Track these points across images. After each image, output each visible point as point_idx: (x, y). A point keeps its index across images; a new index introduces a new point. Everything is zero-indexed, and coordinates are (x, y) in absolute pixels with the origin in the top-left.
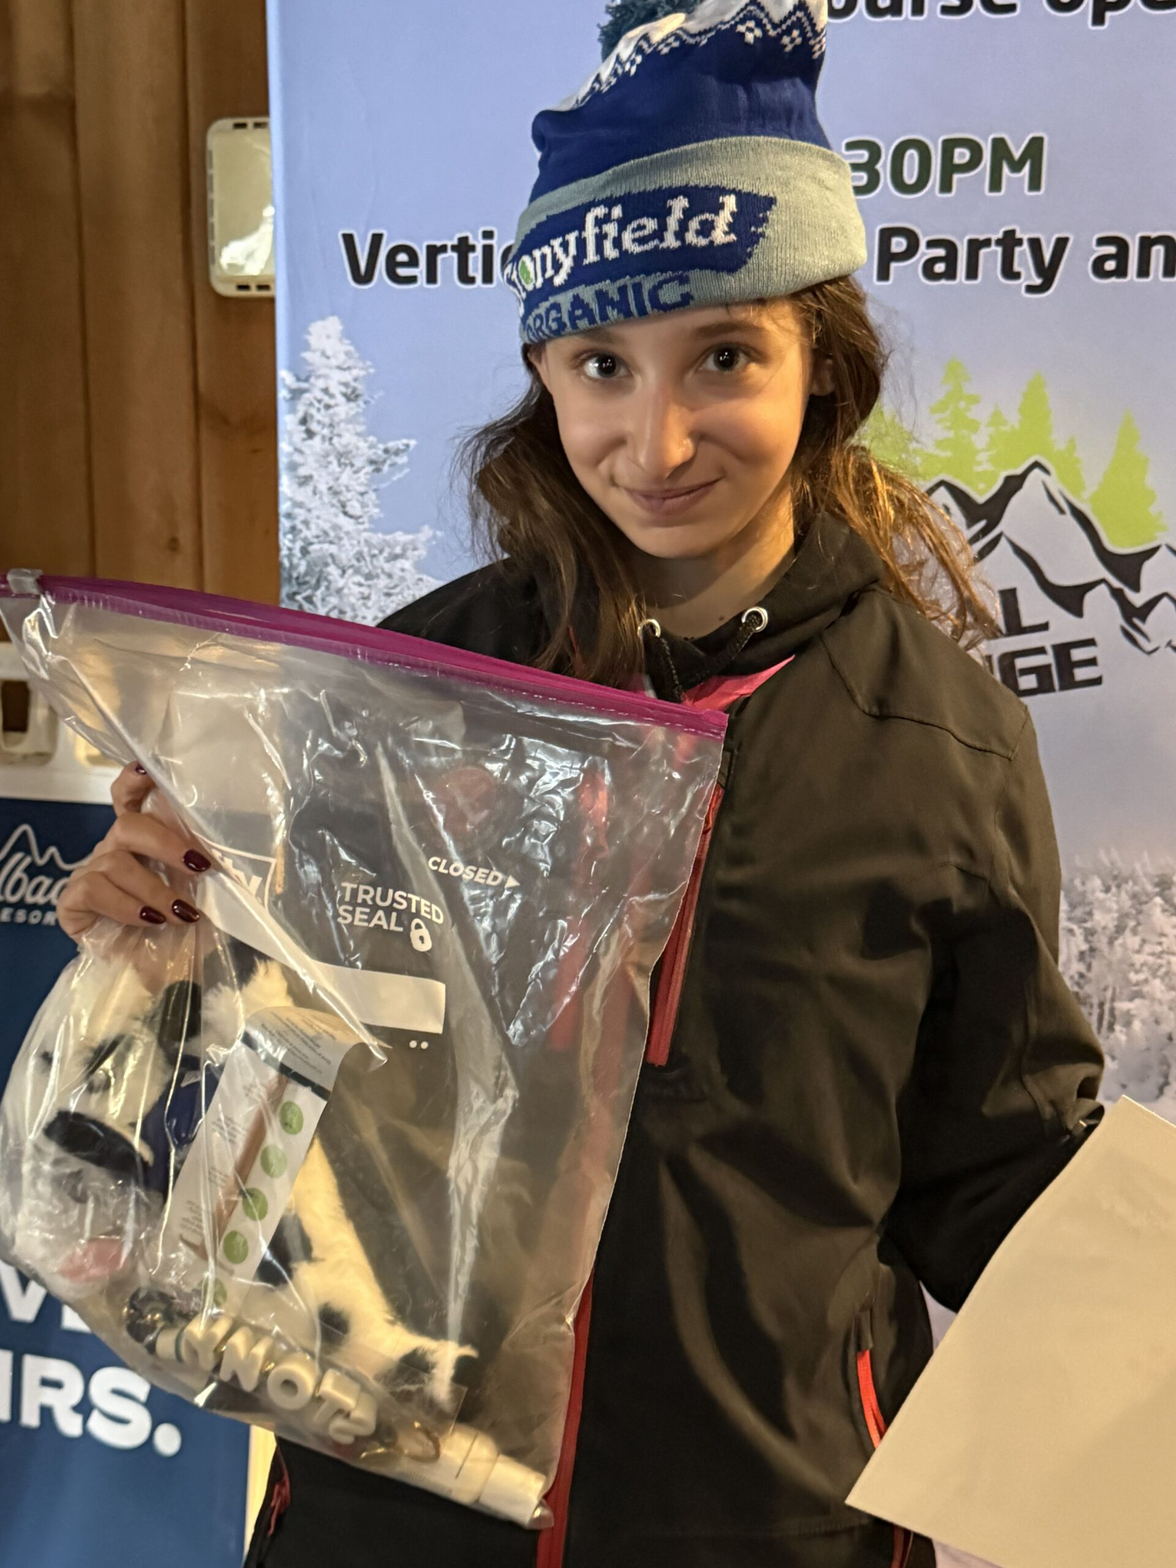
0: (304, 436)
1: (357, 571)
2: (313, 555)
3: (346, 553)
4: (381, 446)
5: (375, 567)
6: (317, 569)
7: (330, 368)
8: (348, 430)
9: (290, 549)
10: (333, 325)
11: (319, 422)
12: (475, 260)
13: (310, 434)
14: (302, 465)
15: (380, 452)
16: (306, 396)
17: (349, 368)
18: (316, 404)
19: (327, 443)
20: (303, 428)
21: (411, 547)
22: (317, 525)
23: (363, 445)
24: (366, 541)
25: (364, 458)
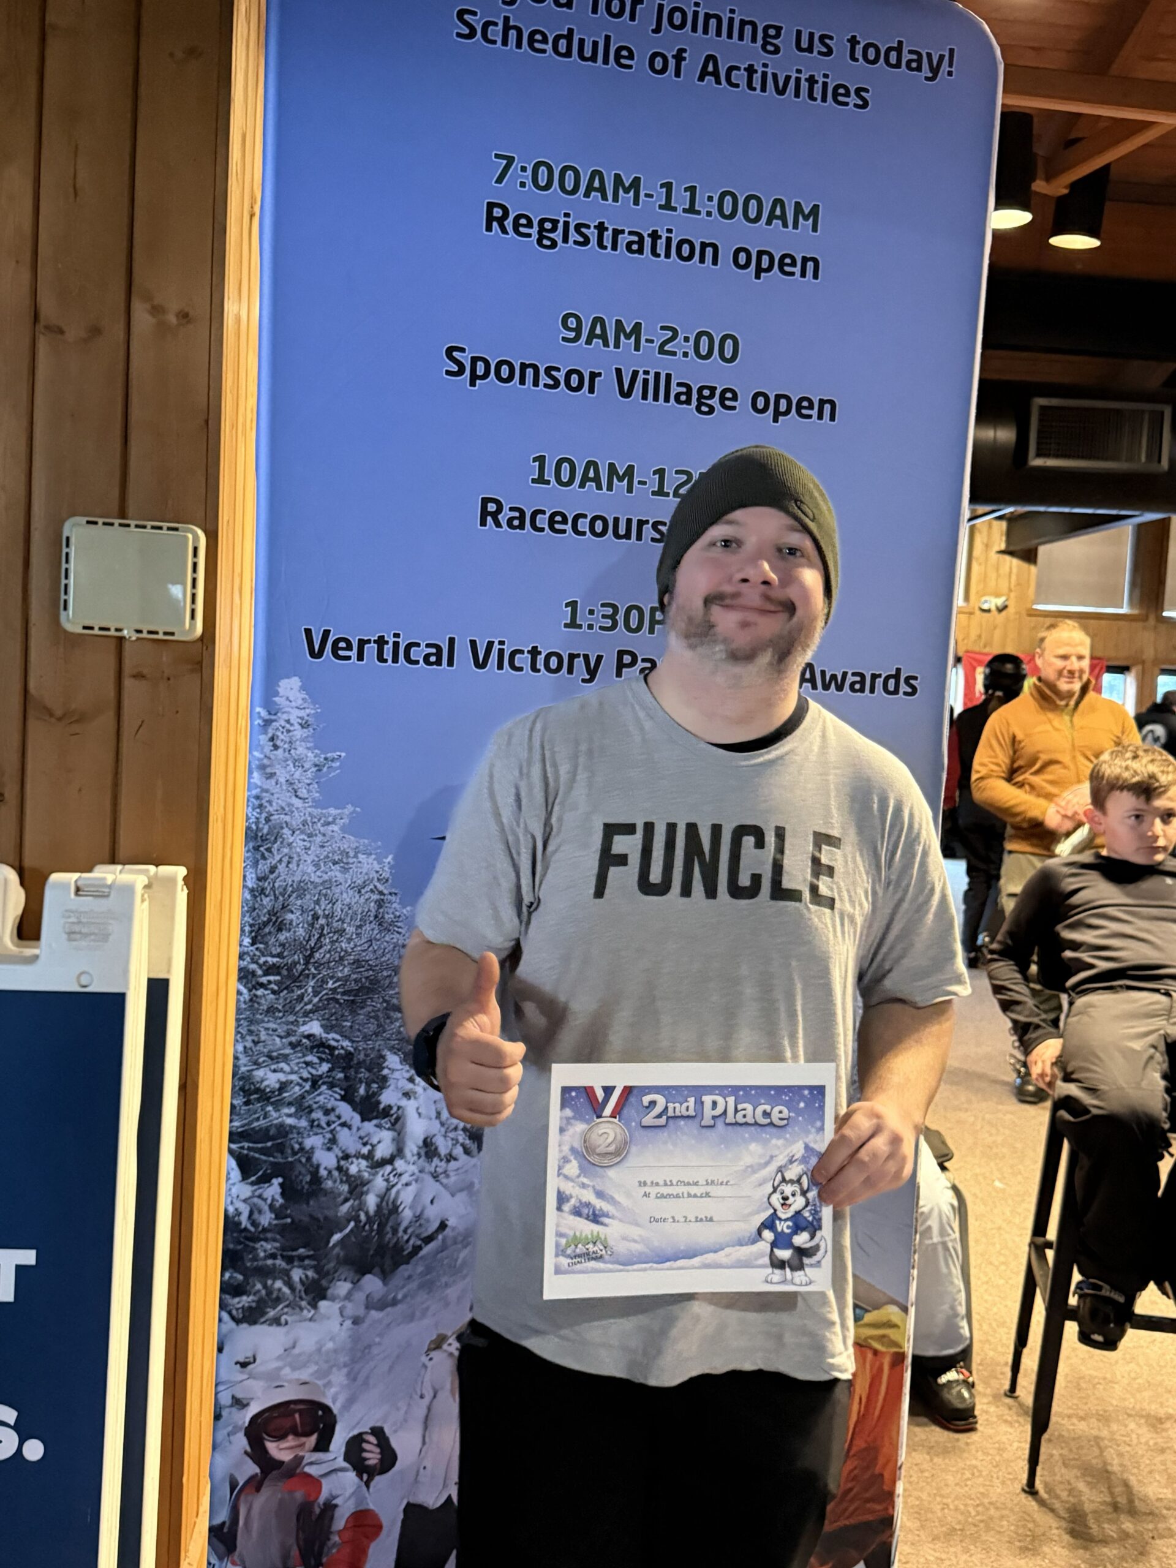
0: (271, 748)
1: (302, 832)
2: (272, 822)
3: (296, 821)
4: (322, 756)
5: (315, 830)
7: (292, 708)
8: (301, 746)
9: (256, 818)
10: (295, 682)
11: (281, 740)
12: (388, 649)
13: (276, 747)
14: (268, 766)
15: (322, 759)
16: (273, 723)
17: (304, 708)
18: (280, 729)
19: (287, 754)
20: (270, 743)
21: (338, 818)
22: (276, 803)
23: (310, 754)
24: (310, 813)
25: (311, 763)
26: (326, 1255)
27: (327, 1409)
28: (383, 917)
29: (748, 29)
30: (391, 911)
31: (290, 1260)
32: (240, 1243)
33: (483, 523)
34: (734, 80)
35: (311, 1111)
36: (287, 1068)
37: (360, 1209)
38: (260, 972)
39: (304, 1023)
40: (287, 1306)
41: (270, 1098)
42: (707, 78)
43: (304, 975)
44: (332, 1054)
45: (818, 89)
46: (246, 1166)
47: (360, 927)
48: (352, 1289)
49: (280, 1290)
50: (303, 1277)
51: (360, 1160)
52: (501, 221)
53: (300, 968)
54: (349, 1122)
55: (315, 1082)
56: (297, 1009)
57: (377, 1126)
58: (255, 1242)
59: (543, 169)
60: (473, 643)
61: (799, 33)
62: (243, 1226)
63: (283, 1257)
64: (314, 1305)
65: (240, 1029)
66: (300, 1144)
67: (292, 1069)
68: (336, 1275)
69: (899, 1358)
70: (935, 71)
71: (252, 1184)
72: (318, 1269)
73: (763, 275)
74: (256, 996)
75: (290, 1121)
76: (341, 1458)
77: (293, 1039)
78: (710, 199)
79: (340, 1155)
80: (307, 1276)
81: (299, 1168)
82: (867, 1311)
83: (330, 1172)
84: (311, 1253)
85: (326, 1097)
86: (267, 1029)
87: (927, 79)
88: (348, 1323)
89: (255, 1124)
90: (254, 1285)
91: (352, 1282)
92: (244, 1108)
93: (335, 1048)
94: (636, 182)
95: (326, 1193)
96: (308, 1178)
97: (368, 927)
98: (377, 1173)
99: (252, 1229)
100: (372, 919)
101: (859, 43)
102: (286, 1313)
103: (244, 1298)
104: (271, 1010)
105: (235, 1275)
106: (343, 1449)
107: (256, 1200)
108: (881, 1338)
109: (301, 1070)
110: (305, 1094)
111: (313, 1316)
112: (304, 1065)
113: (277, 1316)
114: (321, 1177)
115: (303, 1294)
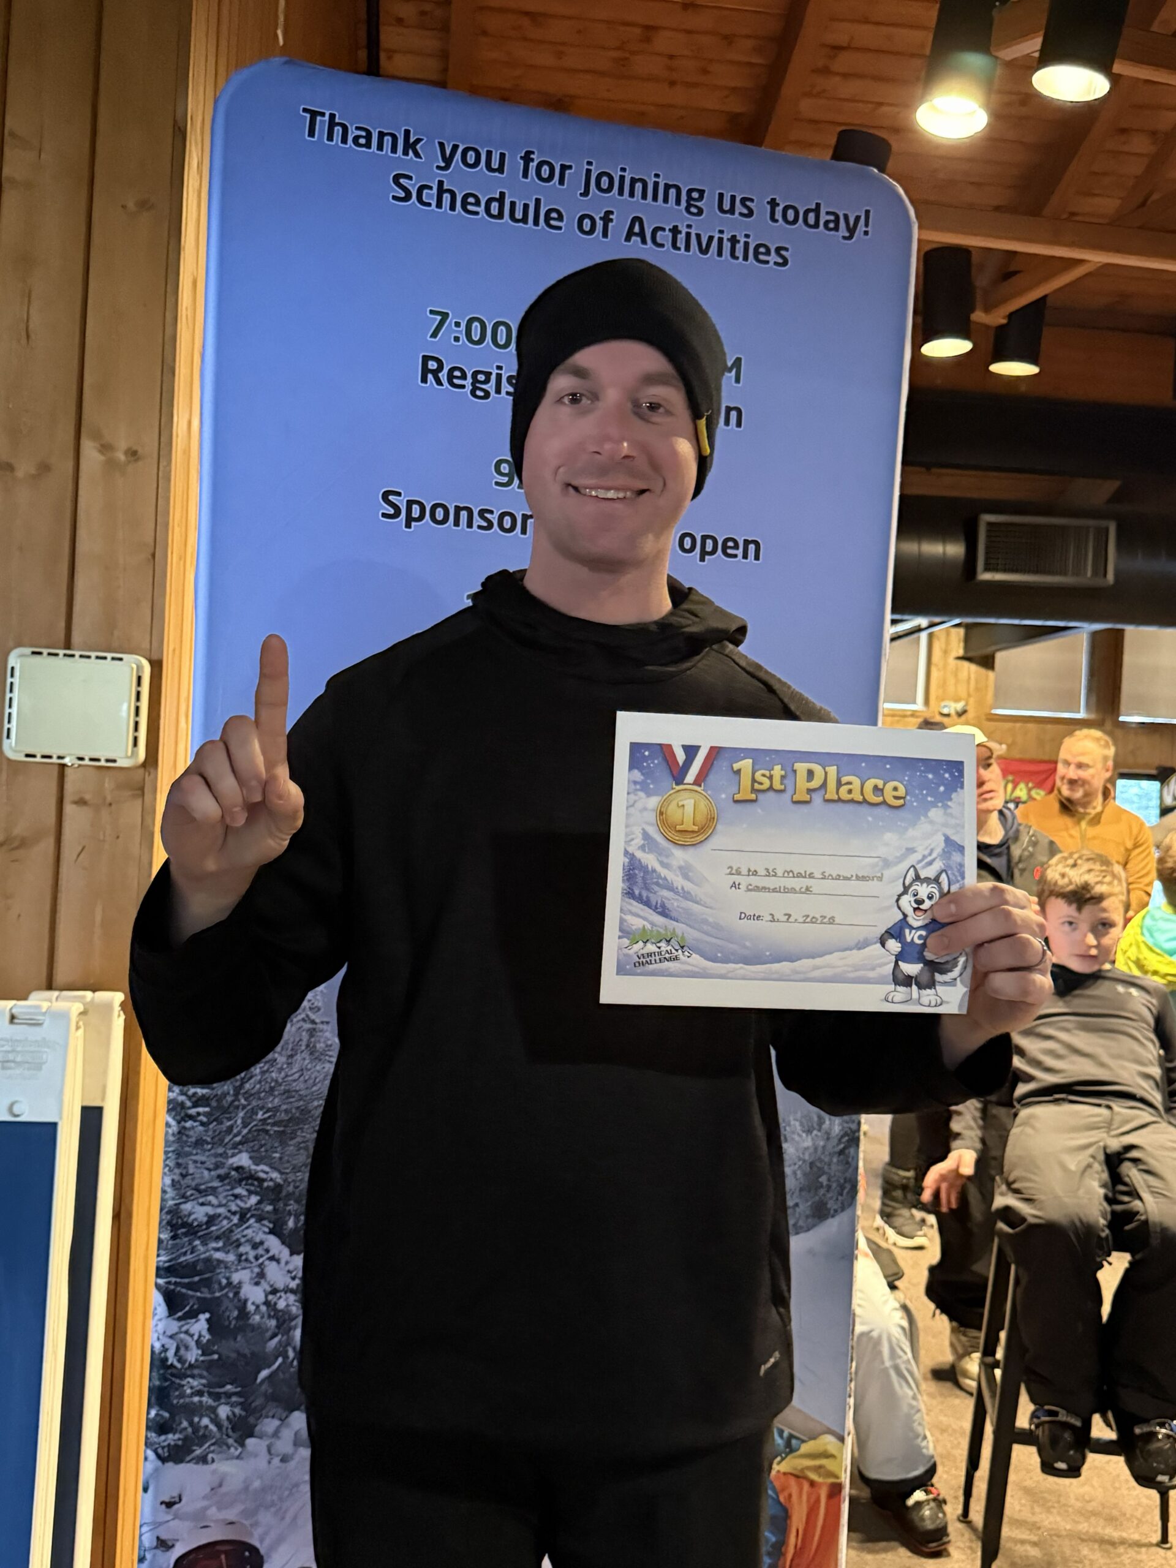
26: (254, 1392)
27: (254, 1550)
28: (314, 1046)
29: (672, 192)
30: (322, 1040)
31: (217, 1397)
32: (166, 1380)
34: (659, 240)
35: (239, 1245)
36: (215, 1201)
37: (288, 1344)
38: (188, 1104)
39: (233, 1155)
40: (213, 1444)
41: (198, 1232)
42: (634, 238)
43: (234, 1107)
44: (260, 1186)
45: (740, 248)
46: (173, 1302)
47: (291, 1056)
48: (280, 1426)
49: (206, 1427)
50: (230, 1413)
51: (289, 1295)
52: (435, 373)
53: (229, 1099)
54: (277, 1257)
55: (243, 1216)
56: (227, 1140)
58: (181, 1379)
59: (476, 325)
61: (721, 196)
62: (169, 1363)
63: (210, 1394)
64: (242, 1445)
65: (168, 1162)
66: (228, 1279)
67: (220, 1202)
68: (264, 1412)
69: (835, 1490)
70: (852, 231)
71: (179, 1319)
72: (244, 1406)
74: (184, 1128)
75: (218, 1255)
77: (221, 1172)
79: (269, 1289)
80: (234, 1414)
81: (226, 1303)
82: (803, 1441)
83: (258, 1307)
84: (239, 1389)
85: (255, 1231)
86: (195, 1162)
87: (844, 238)
88: (276, 1461)
89: (182, 1259)
90: (181, 1423)
91: (281, 1419)
92: (170, 1242)
93: (264, 1180)
95: (253, 1328)
96: (236, 1313)
97: (298, 1057)
99: (179, 1366)
100: (303, 1048)
101: (778, 205)
102: (213, 1452)
103: (170, 1436)
104: (199, 1143)
105: (161, 1412)
107: (182, 1336)
108: (818, 1469)
109: (230, 1203)
110: (234, 1227)
111: (241, 1453)
112: (232, 1198)
113: (205, 1453)
114: (249, 1313)
115: (230, 1432)
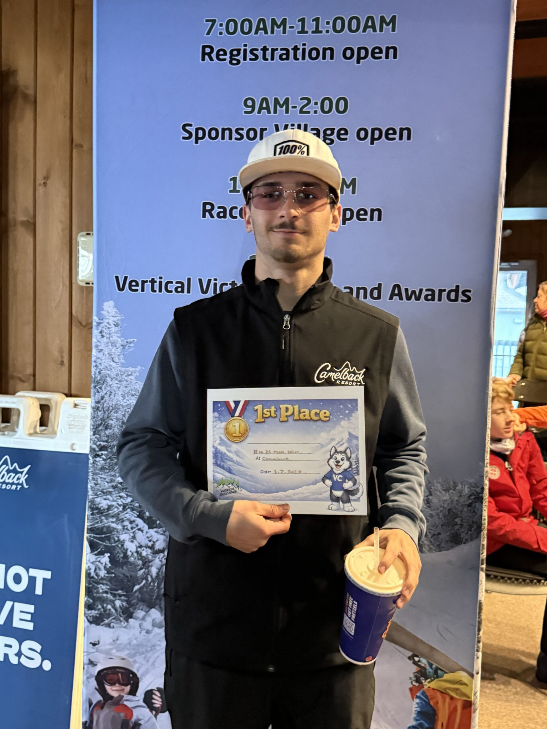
0: (101, 337)
1: (116, 379)
2: (102, 374)
3: (113, 374)
4: (125, 341)
5: (122, 378)
6: (103, 379)
7: (110, 316)
8: (115, 335)
9: (95, 372)
10: (111, 303)
11: (106, 333)
12: (156, 285)
13: (103, 336)
14: (100, 346)
15: (125, 342)
16: (102, 324)
17: (116, 316)
18: (105, 327)
19: (108, 340)
20: (101, 334)
21: (134, 372)
22: (104, 364)
23: (119, 340)
24: (120, 370)
25: (120, 344)
26: (132, 596)
27: (134, 675)
31: (114, 595)
32: (92, 584)
33: (204, 216)
35: (123, 521)
36: (111, 498)
37: (148, 574)
38: (98, 449)
40: (114, 619)
41: (103, 513)
46: (93, 546)
48: (145, 615)
49: (110, 610)
50: (121, 605)
51: (148, 549)
52: (209, 54)
54: (142, 529)
57: (156, 532)
58: (97, 584)
59: (231, 23)
60: (200, 280)
62: (92, 575)
63: (111, 593)
64: (127, 621)
66: (118, 537)
67: (113, 499)
68: (137, 606)
71: (96, 555)
72: (127, 602)
73: (361, 61)
74: (95, 461)
75: (113, 525)
76: (142, 700)
77: (114, 484)
78: (328, 23)
79: (138, 545)
80: (123, 605)
81: (118, 550)
83: (133, 553)
84: (125, 593)
85: (130, 515)
86: (101, 478)
88: (144, 632)
89: (96, 525)
90: (97, 606)
91: (145, 611)
92: (91, 516)
94: (284, 22)
95: (131, 564)
96: (122, 555)
98: (155, 557)
99: (96, 577)
102: (113, 622)
103: (93, 611)
104: (103, 469)
105: (89, 599)
106: (143, 696)
107: (97, 563)
109: (118, 500)
110: (120, 513)
111: (126, 626)
112: (119, 498)
113: (109, 623)
114: (128, 555)
115: (121, 614)
